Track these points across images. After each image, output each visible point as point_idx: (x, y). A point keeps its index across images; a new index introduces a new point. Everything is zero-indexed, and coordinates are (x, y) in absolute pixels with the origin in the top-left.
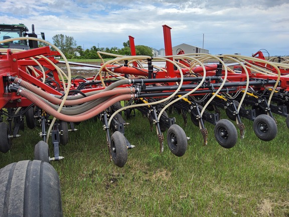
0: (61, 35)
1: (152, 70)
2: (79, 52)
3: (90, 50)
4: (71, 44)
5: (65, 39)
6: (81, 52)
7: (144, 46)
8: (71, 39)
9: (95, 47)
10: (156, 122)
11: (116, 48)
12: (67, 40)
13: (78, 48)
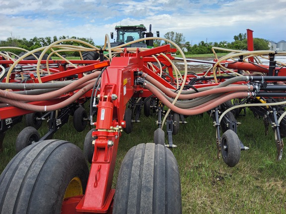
0: (172, 32)
1: (274, 67)
2: (187, 48)
3: (198, 45)
4: (180, 40)
5: (175, 36)
6: (189, 48)
7: (258, 39)
8: (181, 35)
9: (203, 43)
10: (275, 125)
11: (225, 43)
12: (177, 37)
13: (186, 44)
